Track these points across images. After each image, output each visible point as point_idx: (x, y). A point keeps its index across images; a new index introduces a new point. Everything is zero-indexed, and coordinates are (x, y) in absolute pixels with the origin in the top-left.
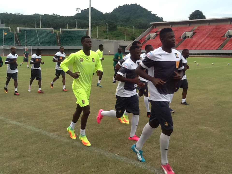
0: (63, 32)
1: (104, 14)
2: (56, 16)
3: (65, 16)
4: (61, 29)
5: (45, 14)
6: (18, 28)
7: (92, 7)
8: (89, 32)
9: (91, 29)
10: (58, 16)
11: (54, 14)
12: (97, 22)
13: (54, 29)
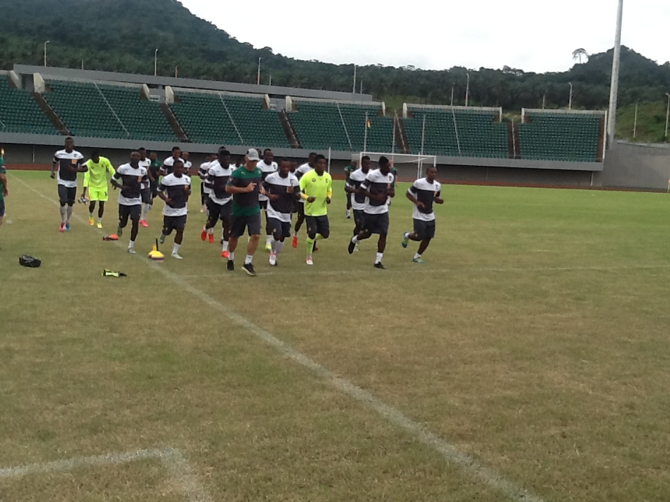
0: (529, 118)
1: (661, 66)
2: (514, 73)
3: (537, 72)
4: (523, 110)
5: (482, 68)
6: (405, 106)
7: (623, 46)
8: (609, 120)
9: (616, 111)
10: (517, 73)
11: (507, 68)
12: (636, 89)
13: (503, 110)
